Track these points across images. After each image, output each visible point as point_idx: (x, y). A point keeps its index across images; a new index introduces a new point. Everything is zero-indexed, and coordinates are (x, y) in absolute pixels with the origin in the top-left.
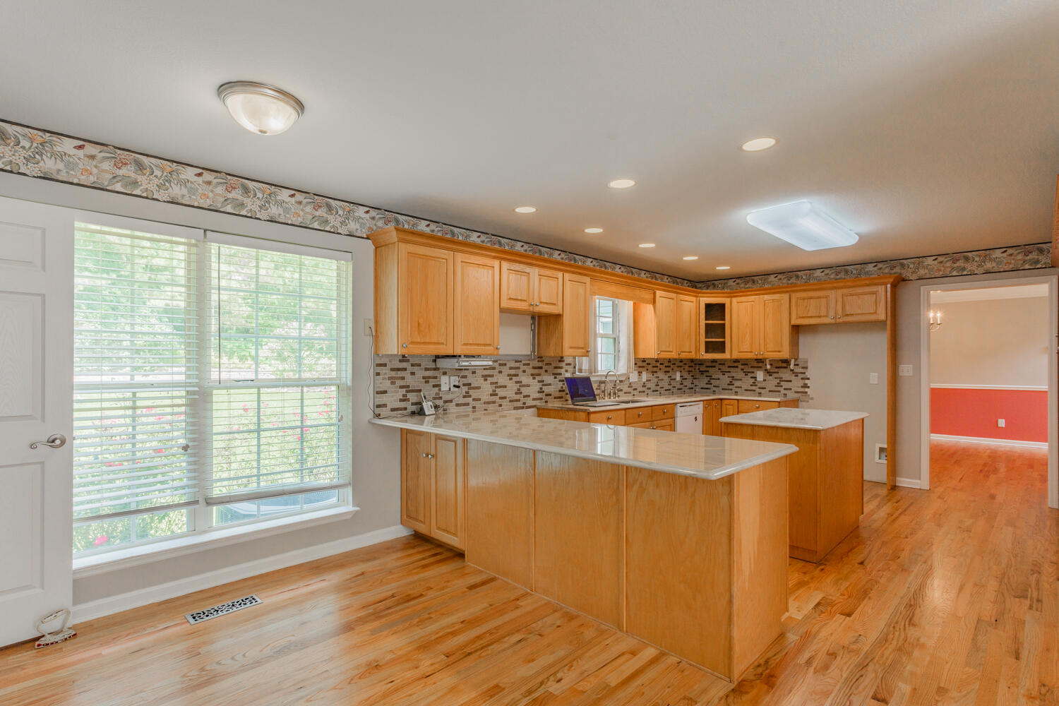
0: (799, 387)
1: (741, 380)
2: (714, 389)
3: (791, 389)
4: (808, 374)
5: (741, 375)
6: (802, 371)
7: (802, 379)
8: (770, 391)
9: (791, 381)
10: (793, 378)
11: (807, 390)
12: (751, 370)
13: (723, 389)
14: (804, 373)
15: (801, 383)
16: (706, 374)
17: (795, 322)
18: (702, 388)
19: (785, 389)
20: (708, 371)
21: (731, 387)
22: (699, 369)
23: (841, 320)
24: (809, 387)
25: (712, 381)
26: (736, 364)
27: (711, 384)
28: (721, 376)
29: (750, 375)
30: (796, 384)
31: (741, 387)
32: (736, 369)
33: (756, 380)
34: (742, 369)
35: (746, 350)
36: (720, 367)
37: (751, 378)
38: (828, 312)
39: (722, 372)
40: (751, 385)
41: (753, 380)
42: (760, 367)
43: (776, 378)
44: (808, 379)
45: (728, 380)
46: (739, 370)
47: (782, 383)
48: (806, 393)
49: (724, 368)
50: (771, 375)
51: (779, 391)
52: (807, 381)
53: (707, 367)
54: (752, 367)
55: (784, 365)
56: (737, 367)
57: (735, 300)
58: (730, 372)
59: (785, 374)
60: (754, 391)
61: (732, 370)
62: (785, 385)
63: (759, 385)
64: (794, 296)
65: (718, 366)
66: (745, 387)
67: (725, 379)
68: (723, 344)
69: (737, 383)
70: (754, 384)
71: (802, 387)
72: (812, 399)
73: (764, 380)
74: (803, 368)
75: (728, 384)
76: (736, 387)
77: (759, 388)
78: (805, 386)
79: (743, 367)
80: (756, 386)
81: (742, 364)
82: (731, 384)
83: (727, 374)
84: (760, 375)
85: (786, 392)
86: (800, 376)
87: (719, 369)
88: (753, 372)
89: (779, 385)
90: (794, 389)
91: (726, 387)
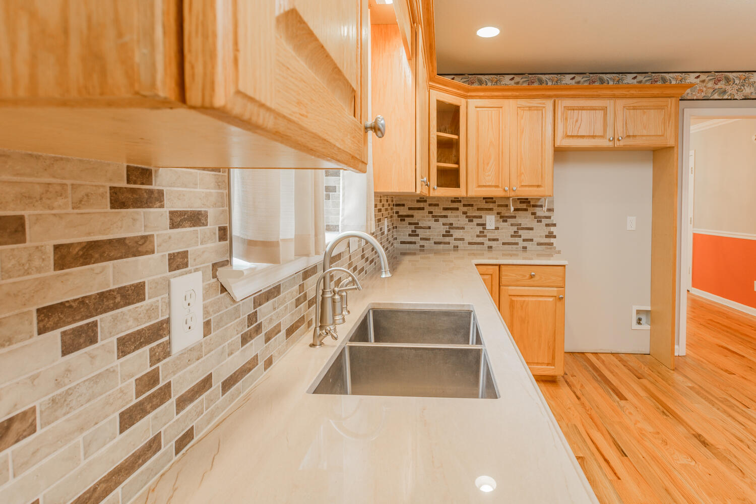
0: (540, 236)
1: (463, 228)
2: (422, 243)
3: (531, 240)
4: (554, 220)
5: (463, 221)
6: (547, 214)
7: (547, 225)
8: (504, 244)
9: (531, 229)
10: (534, 224)
11: (552, 240)
12: (477, 213)
13: (435, 243)
14: (549, 217)
15: (546, 231)
16: (408, 220)
17: (562, 142)
18: (402, 243)
19: (524, 240)
20: (412, 216)
21: (447, 239)
22: (397, 213)
23: (622, 143)
24: (555, 237)
25: (419, 231)
26: (455, 205)
27: (417, 235)
28: (431, 223)
29: (476, 221)
30: (539, 232)
31: (463, 239)
32: (455, 213)
33: (484, 228)
34: (465, 213)
35: (490, 184)
36: (432, 209)
37: (478, 225)
38: (605, 130)
39: (433, 216)
40: (478, 236)
41: (480, 228)
42: (491, 209)
43: (512, 225)
44: (554, 225)
45: (443, 230)
46: (459, 213)
47: (521, 232)
48: (552, 244)
49: (437, 211)
50: (505, 221)
51: (517, 244)
52: (552, 229)
53: (410, 209)
54: (479, 209)
55: (524, 206)
56: (457, 209)
57: (473, 102)
58: (446, 217)
59: (525, 219)
60: (482, 244)
61: (449, 213)
62: (525, 234)
63: (490, 235)
64: (563, 103)
65: (428, 208)
66: (468, 239)
67: (438, 229)
68: (456, 172)
69: (457, 234)
70: (482, 234)
71: (547, 236)
72: (559, 252)
73: (497, 228)
74: (550, 210)
75: (444, 236)
76: (455, 239)
77: (490, 240)
78: (551, 235)
79: (465, 209)
80: (485, 236)
81: (464, 205)
82: (448, 234)
83: (442, 220)
84: (491, 221)
85: (525, 244)
86: (545, 221)
87: (431, 212)
88: (481, 217)
89: (516, 235)
90: (536, 240)
91: (441, 239)
